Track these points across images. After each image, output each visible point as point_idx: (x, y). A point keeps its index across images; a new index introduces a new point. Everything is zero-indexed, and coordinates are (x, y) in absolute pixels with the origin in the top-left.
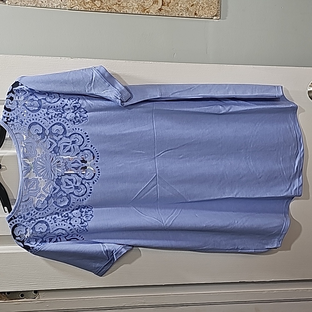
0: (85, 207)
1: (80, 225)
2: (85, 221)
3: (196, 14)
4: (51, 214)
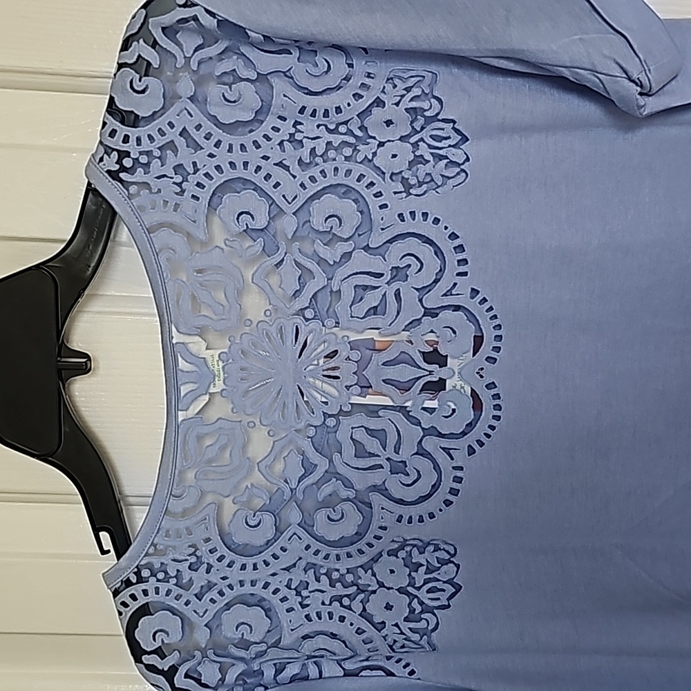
0: (427, 545)
1: (405, 626)
2: (426, 609)
4: (287, 569)
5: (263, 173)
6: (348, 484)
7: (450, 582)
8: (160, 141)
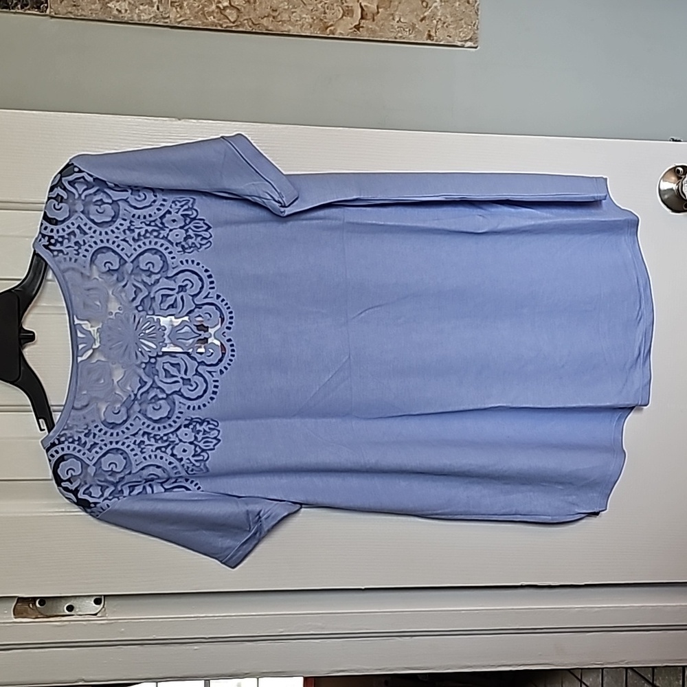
0: (204, 421)
1: (192, 459)
2: (203, 451)
3: (430, 36)
4: (134, 435)
5: (116, 244)
6: (163, 391)
7: (215, 438)
8: (68, 231)
